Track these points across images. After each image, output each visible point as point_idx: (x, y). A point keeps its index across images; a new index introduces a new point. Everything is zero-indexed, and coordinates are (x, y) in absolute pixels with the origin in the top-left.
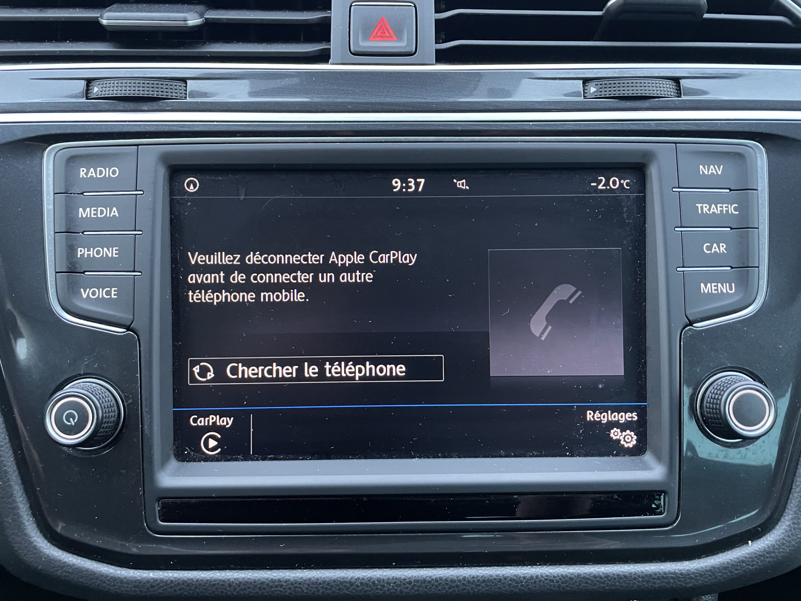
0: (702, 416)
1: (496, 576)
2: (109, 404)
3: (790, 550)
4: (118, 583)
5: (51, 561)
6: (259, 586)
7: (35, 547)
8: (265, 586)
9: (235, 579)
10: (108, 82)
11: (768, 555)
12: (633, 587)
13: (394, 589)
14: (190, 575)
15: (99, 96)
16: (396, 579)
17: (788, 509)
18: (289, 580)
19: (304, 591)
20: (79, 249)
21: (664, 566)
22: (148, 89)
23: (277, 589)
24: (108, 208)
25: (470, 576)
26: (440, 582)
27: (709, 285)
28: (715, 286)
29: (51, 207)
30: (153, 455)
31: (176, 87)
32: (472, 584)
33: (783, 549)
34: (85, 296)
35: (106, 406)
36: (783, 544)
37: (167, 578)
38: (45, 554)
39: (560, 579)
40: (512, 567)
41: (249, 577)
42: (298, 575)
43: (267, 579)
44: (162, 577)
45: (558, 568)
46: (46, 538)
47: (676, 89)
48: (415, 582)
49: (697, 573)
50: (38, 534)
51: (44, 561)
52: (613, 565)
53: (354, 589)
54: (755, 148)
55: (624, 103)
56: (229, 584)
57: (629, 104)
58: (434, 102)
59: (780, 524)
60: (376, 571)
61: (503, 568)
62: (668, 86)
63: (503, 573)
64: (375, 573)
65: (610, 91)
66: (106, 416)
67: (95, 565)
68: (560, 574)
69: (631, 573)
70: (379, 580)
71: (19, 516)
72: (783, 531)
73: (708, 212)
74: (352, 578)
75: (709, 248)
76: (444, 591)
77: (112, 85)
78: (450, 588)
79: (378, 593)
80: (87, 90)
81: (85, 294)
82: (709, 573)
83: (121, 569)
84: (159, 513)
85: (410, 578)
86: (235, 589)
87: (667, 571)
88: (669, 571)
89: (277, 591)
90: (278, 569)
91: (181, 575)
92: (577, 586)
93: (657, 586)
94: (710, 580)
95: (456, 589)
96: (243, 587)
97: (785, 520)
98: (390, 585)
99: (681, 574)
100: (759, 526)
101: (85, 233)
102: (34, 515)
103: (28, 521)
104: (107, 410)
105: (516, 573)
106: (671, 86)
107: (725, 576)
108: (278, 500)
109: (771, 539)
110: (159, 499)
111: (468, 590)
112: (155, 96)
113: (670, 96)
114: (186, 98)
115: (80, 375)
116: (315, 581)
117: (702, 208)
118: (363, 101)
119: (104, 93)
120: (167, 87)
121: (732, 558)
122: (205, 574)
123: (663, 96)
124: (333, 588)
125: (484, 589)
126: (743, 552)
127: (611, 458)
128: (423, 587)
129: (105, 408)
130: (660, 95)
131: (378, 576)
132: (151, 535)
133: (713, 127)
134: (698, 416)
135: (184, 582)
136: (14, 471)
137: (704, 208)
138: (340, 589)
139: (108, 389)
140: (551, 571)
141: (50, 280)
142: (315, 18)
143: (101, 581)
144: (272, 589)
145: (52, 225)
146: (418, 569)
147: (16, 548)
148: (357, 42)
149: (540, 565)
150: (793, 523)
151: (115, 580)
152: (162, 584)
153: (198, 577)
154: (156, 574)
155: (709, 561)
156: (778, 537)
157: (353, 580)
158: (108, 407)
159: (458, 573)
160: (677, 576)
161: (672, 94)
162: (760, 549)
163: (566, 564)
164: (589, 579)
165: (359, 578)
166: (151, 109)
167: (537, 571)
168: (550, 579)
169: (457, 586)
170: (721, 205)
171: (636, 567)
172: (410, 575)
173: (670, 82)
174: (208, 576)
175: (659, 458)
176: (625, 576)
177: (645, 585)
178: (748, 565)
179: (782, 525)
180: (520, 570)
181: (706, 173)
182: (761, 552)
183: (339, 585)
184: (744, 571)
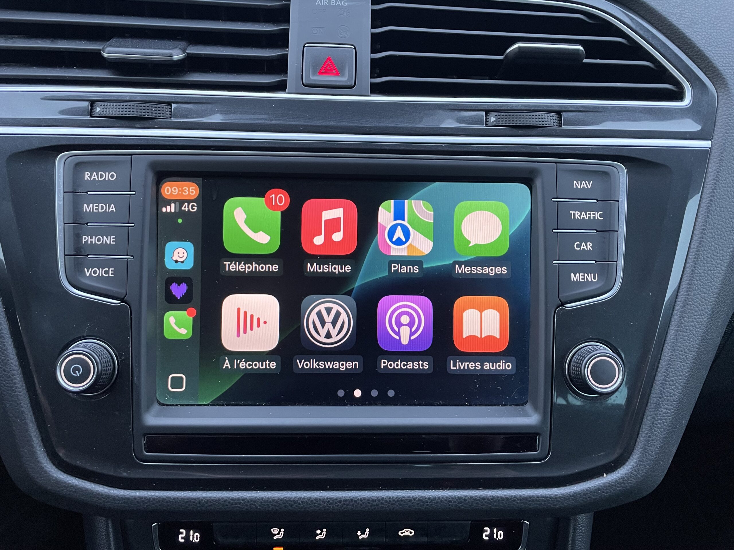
0: (570, 376)
1: (408, 497)
2: (106, 360)
3: (636, 481)
4: (111, 500)
5: (58, 482)
6: (222, 503)
7: (45, 472)
8: (227, 503)
9: (204, 498)
10: (109, 104)
11: (619, 485)
12: (513, 507)
13: (328, 507)
14: (168, 494)
15: (101, 115)
16: (330, 499)
17: (636, 449)
18: (246, 498)
19: (257, 507)
20: (84, 237)
21: (538, 491)
22: (141, 111)
23: (236, 506)
24: (108, 205)
25: (387, 497)
26: (364, 501)
27: (578, 274)
28: (582, 276)
29: (61, 203)
30: (141, 400)
31: (163, 109)
32: (389, 503)
33: (631, 481)
34: (88, 275)
35: (104, 362)
36: (631, 477)
37: (150, 496)
38: (53, 477)
39: (457, 500)
40: (420, 491)
41: (215, 496)
42: (253, 495)
43: (229, 498)
44: (146, 495)
45: (456, 492)
46: (54, 465)
47: (558, 120)
48: (344, 501)
49: (563, 497)
50: (48, 461)
51: (53, 483)
52: (498, 490)
53: (297, 506)
54: (618, 168)
56: (199, 501)
57: (520, 132)
58: (368, 127)
59: (629, 461)
60: (314, 492)
61: (413, 491)
62: (551, 118)
63: (413, 495)
64: (313, 494)
65: (506, 121)
66: (104, 370)
67: (93, 486)
68: (457, 497)
69: (512, 496)
70: (316, 499)
71: (32, 446)
72: (630, 467)
73: (579, 218)
74: (295, 498)
75: (579, 246)
76: (366, 508)
77: (111, 106)
78: (371, 506)
79: (316, 509)
80: (91, 109)
81: (88, 272)
82: (573, 498)
83: (114, 489)
84: (144, 445)
85: (340, 498)
86: (203, 506)
87: (539, 495)
88: (541, 495)
89: (237, 507)
90: (238, 490)
91: (161, 494)
92: (470, 505)
93: (531, 506)
94: (573, 503)
95: (376, 507)
96: (210, 504)
97: (633, 458)
98: (325, 503)
99: (551, 498)
100: (612, 462)
101: (88, 224)
102: (45, 446)
103: (40, 451)
104: (105, 364)
105: (423, 495)
106: (554, 118)
107: (585, 500)
108: (239, 436)
109: (622, 472)
110: (144, 435)
111: (386, 508)
112: (146, 116)
113: (553, 126)
114: (171, 117)
115: (84, 337)
116: (267, 499)
117: (574, 214)
118: (312, 124)
119: (105, 112)
120: (155, 109)
121: (590, 486)
122: (181, 494)
123: (547, 126)
124: (280, 505)
125: (398, 507)
126: (600, 482)
127: (500, 408)
128: (350, 505)
129: (103, 363)
130: (544, 125)
131: (316, 496)
132: (137, 462)
133: (585, 151)
134: (566, 376)
135: (164, 499)
136: (29, 412)
137: (576, 215)
138: (285, 507)
139: (105, 348)
140: (450, 494)
141: (60, 261)
142: (275, 55)
143: (98, 498)
144: (233, 506)
145: (62, 218)
146: (347, 492)
147: (30, 472)
148: (308, 77)
149: (442, 489)
150: (639, 461)
151: (108, 497)
152: (146, 501)
153: (175, 496)
154: (142, 493)
155: (572, 488)
156: (627, 471)
157: (296, 499)
158: (105, 362)
159: (378, 494)
160: (547, 499)
161: (555, 124)
162: (613, 480)
163: (462, 489)
164: (478, 500)
165: (300, 498)
166: (142, 126)
167: (439, 493)
168: (449, 500)
169: (377, 505)
170: (590, 212)
171: (516, 492)
172: (340, 496)
173: (554, 115)
174: (183, 495)
175: (536, 408)
176: (507, 499)
177: (522, 506)
178: (603, 492)
179: (631, 462)
180: (426, 493)
181: (579, 187)
182: (613, 482)
183: (285, 503)
184: (600, 496)
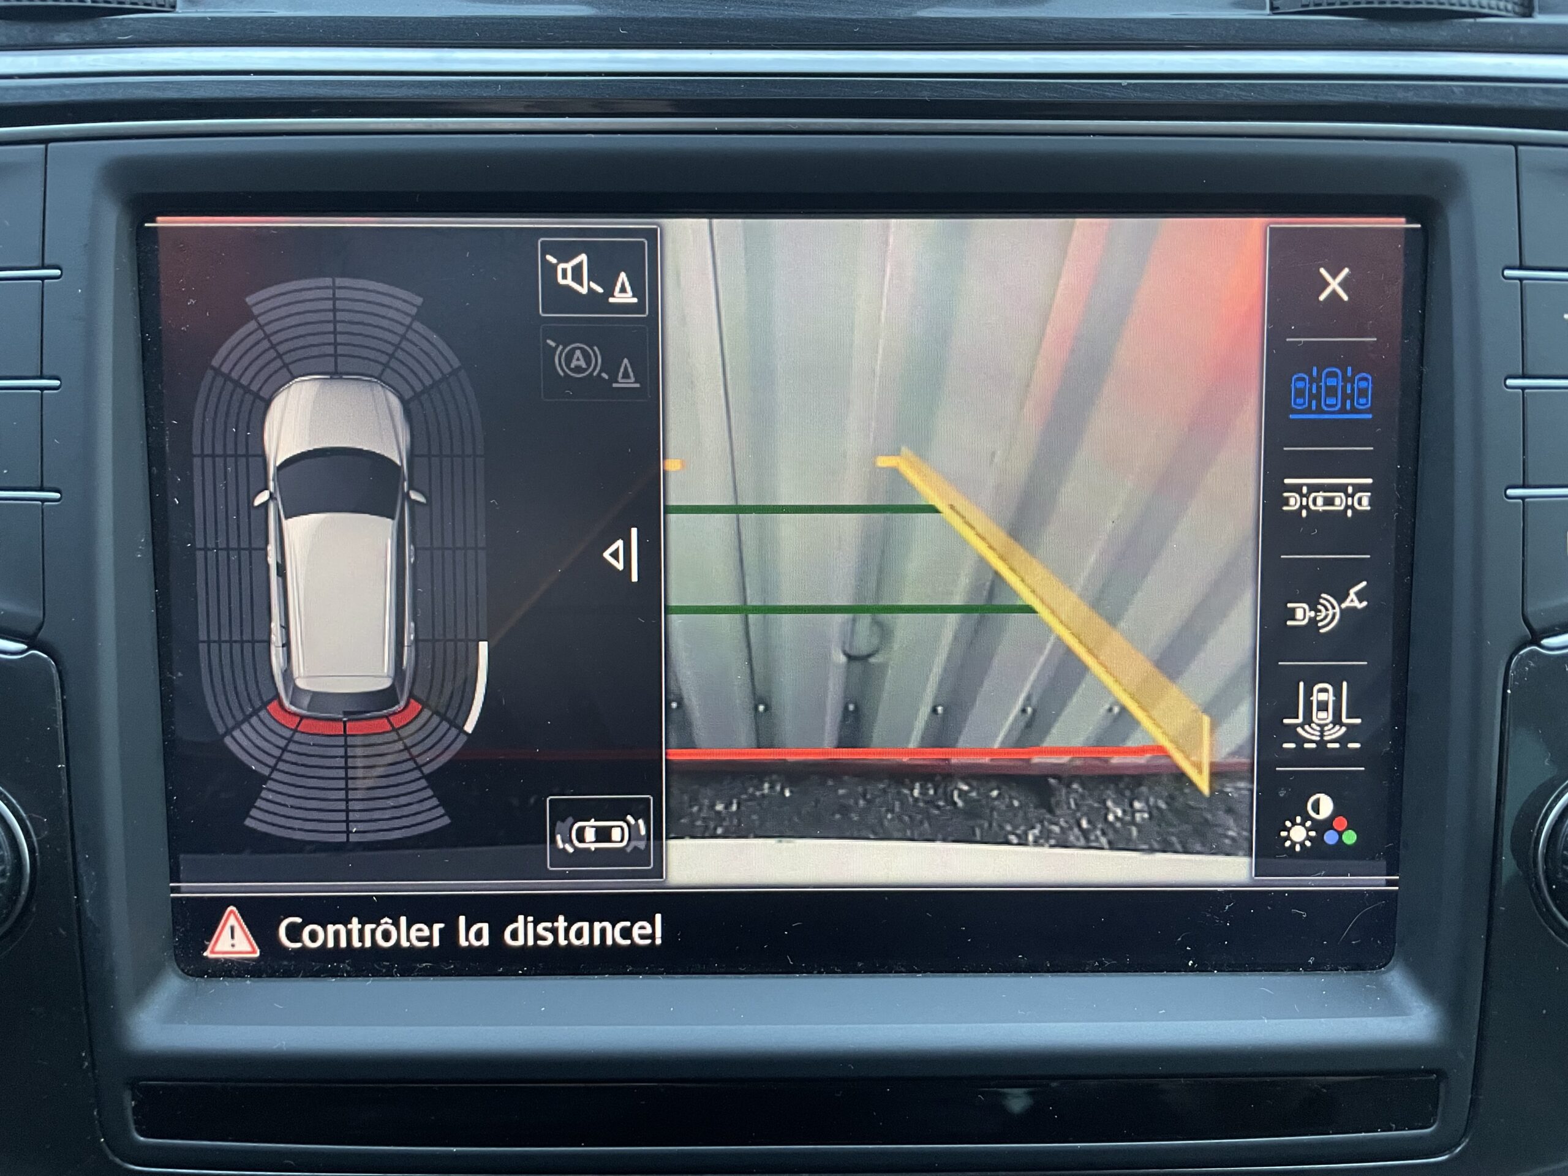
0: (1550, 880)
55: (1382, 29)
84: (133, 1113)
110: (132, 1082)
112: (89, 3)
113: (1504, 13)
114: (174, 7)
118: (662, 15)
123: (1486, 11)
127: (1302, 977)
130: (1478, 10)
132: (116, 1165)
134: (1537, 881)
161: (1510, 6)
166: (77, 40)
